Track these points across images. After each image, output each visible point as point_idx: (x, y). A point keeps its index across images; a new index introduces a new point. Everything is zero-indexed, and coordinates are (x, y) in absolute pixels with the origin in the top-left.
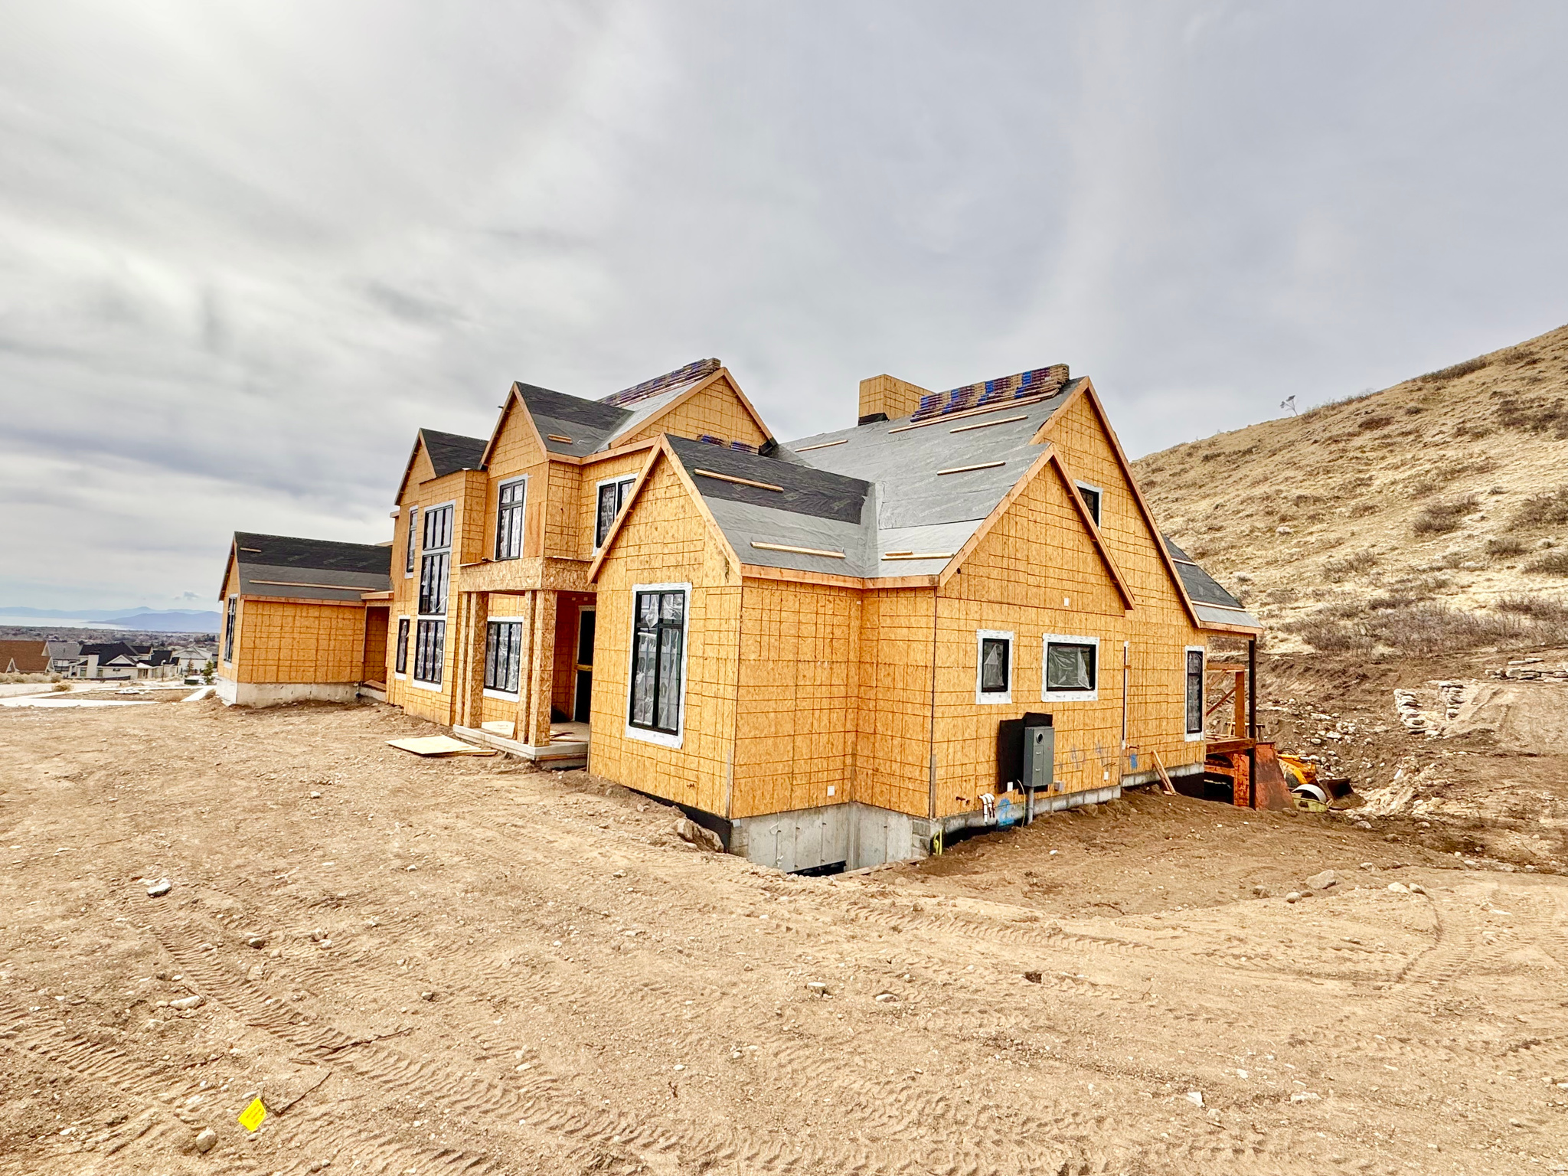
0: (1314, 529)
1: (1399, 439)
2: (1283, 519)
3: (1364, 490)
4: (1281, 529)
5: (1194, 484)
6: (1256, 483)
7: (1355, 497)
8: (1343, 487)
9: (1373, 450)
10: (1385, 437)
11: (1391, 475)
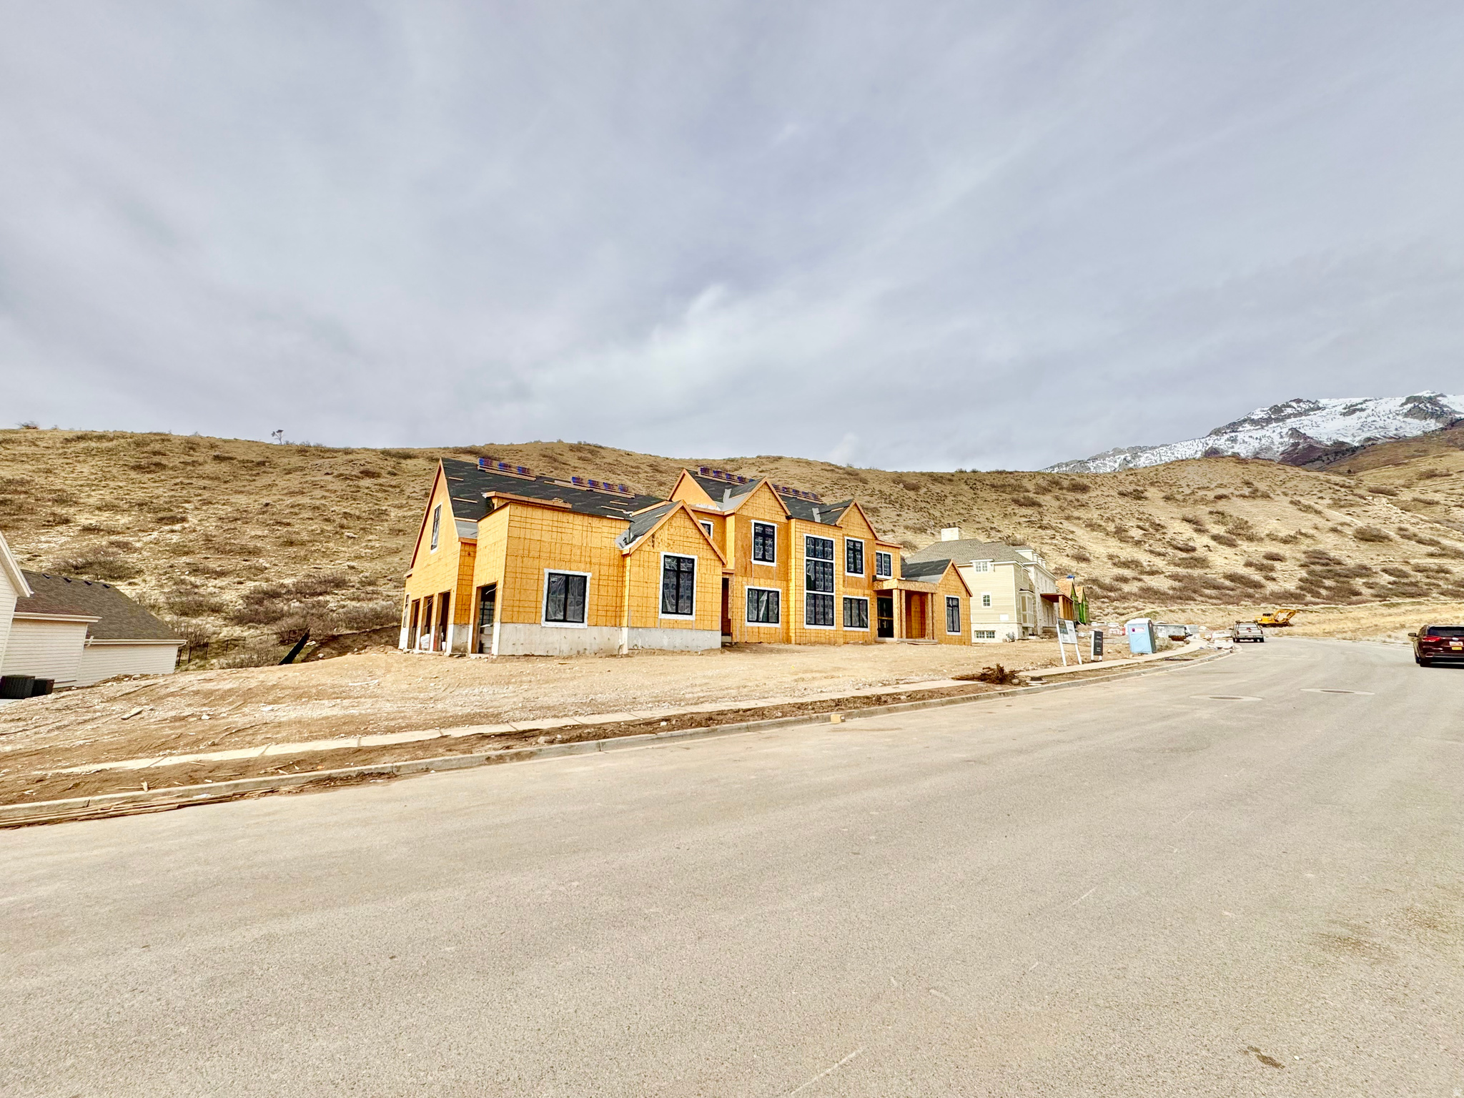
0: (371, 537)
1: (390, 489)
2: (342, 527)
3: (387, 518)
4: (346, 534)
5: (217, 478)
6: (292, 494)
7: (382, 521)
8: (371, 512)
9: (377, 492)
10: (381, 485)
11: (401, 513)
